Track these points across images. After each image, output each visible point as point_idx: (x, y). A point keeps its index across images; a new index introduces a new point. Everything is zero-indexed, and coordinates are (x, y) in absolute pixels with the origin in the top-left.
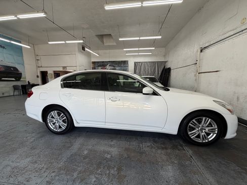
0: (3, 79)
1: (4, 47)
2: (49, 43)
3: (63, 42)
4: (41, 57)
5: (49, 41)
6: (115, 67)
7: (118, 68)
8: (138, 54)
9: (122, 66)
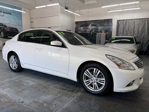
0: (9, 37)
1: (11, 14)
2: (36, 8)
3: (45, 6)
4: (34, 19)
5: (36, 6)
6: (97, 26)
7: (100, 28)
8: (122, 10)
9: (105, 26)
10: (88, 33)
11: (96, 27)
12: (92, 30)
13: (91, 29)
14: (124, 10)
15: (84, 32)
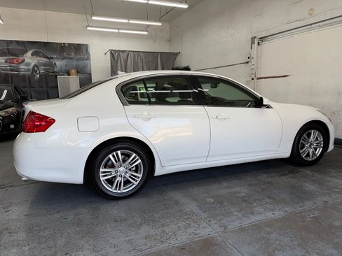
6: (52, 58)
7: (59, 64)
8: (117, 31)
9: (72, 58)
10: (24, 76)
11: (47, 60)
12: (35, 66)
13: (33, 64)
14: (121, 31)
15: (12, 70)
